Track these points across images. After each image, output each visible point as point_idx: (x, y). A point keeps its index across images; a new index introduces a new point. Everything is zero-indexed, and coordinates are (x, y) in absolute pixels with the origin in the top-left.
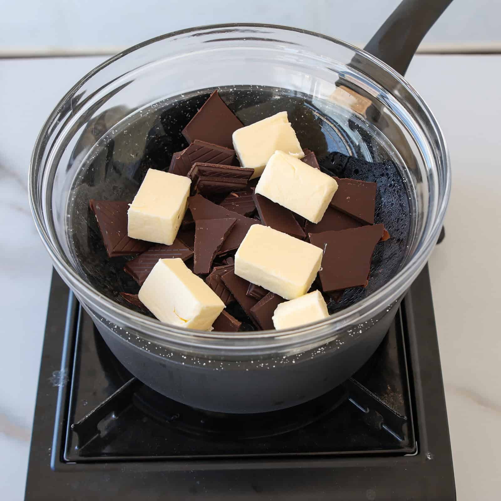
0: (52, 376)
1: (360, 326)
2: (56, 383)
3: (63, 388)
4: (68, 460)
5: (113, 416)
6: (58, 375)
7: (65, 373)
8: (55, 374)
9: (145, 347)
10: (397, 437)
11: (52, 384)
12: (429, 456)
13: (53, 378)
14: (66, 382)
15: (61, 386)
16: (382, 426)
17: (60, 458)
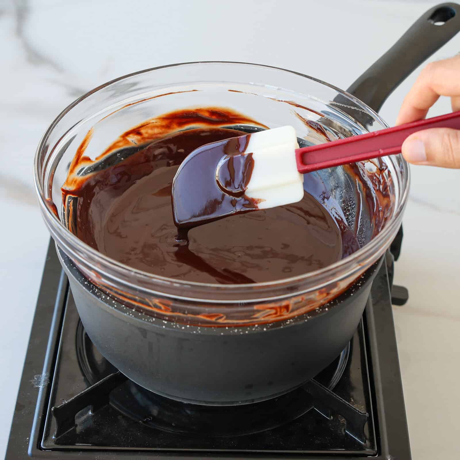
0: (34, 378)
1: (326, 305)
2: (37, 385)
3: (43, 389)
4: (44, 447)
5: (90, 413)
6: (39, 378)
7: (46, 376)
8: (36, 377)
9: (129, 313)
10: (359, 441)
11: (33, 385)
12: (389, 458)
13: (34, 381)
14: (46, 384)
15: (41, 387)
16: (345, 432)
17: (37, 445)
